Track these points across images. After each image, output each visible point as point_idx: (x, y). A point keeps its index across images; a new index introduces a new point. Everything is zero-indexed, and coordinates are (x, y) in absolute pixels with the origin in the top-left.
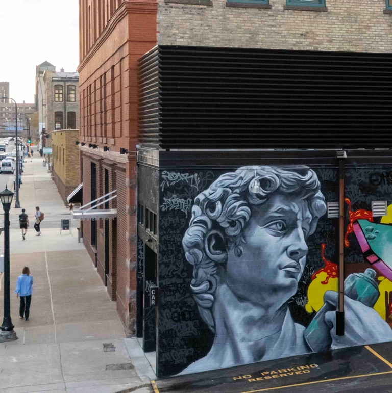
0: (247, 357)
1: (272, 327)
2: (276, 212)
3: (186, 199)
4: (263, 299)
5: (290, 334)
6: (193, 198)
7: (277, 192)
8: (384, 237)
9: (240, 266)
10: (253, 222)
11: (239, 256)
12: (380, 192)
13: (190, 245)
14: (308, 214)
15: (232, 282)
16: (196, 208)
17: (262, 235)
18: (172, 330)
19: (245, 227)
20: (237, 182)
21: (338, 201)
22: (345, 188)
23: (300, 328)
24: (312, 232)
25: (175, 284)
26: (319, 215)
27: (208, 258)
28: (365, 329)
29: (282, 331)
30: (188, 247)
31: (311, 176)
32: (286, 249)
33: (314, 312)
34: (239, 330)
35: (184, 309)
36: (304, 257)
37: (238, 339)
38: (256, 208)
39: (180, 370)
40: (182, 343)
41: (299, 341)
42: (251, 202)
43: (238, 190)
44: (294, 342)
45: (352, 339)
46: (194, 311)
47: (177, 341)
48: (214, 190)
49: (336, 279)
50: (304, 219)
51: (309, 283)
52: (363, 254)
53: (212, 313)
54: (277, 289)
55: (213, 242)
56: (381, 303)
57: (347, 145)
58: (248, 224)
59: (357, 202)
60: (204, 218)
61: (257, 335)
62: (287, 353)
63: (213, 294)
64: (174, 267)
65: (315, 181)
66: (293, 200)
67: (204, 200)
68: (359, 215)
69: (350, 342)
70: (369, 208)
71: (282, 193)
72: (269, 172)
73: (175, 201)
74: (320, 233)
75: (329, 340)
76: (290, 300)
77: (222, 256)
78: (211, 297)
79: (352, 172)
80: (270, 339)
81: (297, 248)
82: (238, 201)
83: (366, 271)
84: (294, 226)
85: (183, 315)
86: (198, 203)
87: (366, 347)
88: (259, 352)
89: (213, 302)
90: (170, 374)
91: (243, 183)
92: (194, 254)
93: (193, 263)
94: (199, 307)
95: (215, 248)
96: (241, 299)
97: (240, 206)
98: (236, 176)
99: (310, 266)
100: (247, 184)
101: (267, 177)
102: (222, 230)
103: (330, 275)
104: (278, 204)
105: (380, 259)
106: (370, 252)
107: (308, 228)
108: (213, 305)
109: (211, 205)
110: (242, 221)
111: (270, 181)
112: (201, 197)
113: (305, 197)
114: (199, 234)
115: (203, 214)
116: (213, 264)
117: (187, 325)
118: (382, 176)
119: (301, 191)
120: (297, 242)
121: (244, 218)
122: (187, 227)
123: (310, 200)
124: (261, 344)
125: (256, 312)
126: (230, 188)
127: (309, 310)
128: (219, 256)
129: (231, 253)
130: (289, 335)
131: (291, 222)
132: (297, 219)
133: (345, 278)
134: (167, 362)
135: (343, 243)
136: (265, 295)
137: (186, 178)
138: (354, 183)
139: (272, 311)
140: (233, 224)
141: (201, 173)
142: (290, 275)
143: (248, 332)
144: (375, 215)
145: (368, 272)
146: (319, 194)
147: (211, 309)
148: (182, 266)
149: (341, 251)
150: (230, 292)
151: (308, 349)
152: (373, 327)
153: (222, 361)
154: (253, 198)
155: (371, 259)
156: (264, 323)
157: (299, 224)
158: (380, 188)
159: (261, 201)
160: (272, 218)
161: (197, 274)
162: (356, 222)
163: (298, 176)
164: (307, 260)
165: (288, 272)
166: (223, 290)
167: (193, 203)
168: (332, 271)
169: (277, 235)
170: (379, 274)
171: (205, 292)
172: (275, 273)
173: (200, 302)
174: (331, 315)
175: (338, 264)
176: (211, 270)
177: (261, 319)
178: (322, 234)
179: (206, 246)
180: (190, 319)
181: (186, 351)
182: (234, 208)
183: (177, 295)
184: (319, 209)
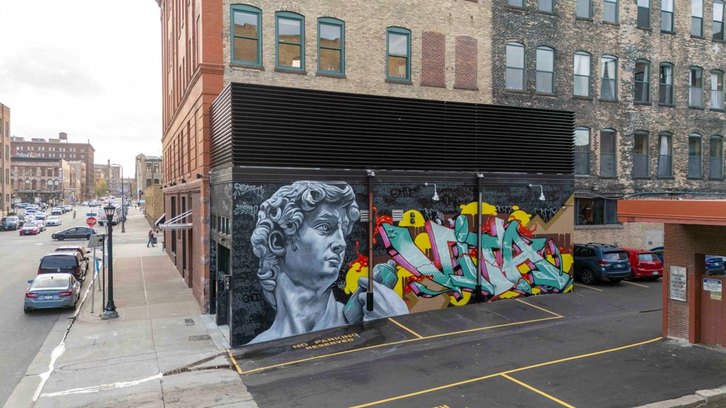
0: (301, 329)
1: (319, 306)
2: (323, 217)
3: (253, 206)
4: (313, 284)
5: (334, 309)
6: (259, 205)
7: (323, 201)
8: (401, 236)
9: (295, 258)
10: (306, 224)
11: (295, 251)
12: (398, 203)
13: (257, 242)
14: (346, 219)
15: (289, 271)
16: (261, 213)
17: (312, 235)
18: (243, 309)
19: (299, 228)
20: (292, 194)
21: (368, 209)
22: (373, 200)
23: (340, 305)
24: (349, 233)
25: (246, 273)
26: (355, 219)
27: (271, 252)
28: (388, 305)
29: (328, 308)
30: (256, 244)
31: (348, 190)
32: (330, 245)
33: (351, 293)
34: (295, 308)
35: (253, 292)
36: (344, 252)
37: (294, 315)
38: (308, 214)
39: (250, 341)
40: (251, 319)
41: (340, 315)
42: (304, 208)
43: (293, 200)
44: (336, 317)
45: (378, 313)
46: (260, 294)
47: (247, 317)
48: (276, 199)
49: (367, 268)
50: (344, 222)
51: (347, 271)
52: (387, 249)
53: (274, 295)
54: (323, 276)
55: (275, 240)
56: (399, 286)
57: (375, 166)
58: (301, 226)
59: (382, 210)
60: (268, 221)
61: (308, 311)
62: (331, 325)
63: (275, 280)
64: (244, 260)
65: (351, 194)
66: (335, 208)
67: (268, 207)
68: (383, 220)
69: (377, 316)
70: (390, 215)
72: (317, 186)
73: (245, 207)
74: (355, 233)
75: (362, 314)
76: (333, 284)
77: (282, 251)
78: (273, 282)
79: (378, 187)
80: (318, 314)
81: (338, 245)
82: (294, 208)
83: (389, 262)
84: (336, 228)
85: (252, 297)
86: (263, 209)
87: (390, 319)
88: (310, 325)
89: (275, 287)
90: (242, 344)
91: (297, 194)
92: (260, 249)
93: (259, 256)
94: (264, 292)
95: (277, 244)
96: (297, 284)
97: (295, 212)
98: (292, 189)
99: (348, 258)
100: (301, 195)
101: (316, 190)
102: (282, 230)
103: (362, 265)
104: (324, 211)
105: (398, 253)
106: (391, 248)
107: (346, 229)
108: (275, 289)
109: (273, 211)
110: (297, 223)
111: (318, 193)
112: (265, 204)
113: (344, 206)
114: (264, 233)
115: (267, 217)
116: (274, 257)
117: (255, 305)
118: (400, 191)
119: (341, 201)
120: (338, 240)
121: (298, 221)
122: (254, 228)
123: (347, 208)
124: (312, 318)
125: (307, 294)
126: (288, 198)
127: (347, 292)
128: (280, 251)
129: (289, 248)
130: (333, 311)
131: (333, 225)
132: (338, 223)
133: (373, 267)
134: (239, 334)
135: (372, 241)
136: (315, 281)
137: (253, 189)
138: (380, 196)
139: (320, 293)
140: (290, 226)
141: (265, 186)
142: (333, 265)
143: (302, 309)
144: (395, 220)
145: (390, 263)
146: (355, 203)
147: (273, 292)
148: (250, 259)
149: (371, 247)
150: (287, 279)
151: (346, 321)
152: (394, 303)
153: (282, 332)
154: (304, 206)
155: (392, 253)
156: (314, 302)
157: (340, 226)
158: (398, 200)
159: (311, 208)
160: (320, 222)
161: (262, 265)
162: (381, 225)
163: (338, 189)
164: (346, 253)
165: (332, 263)
166: (283, 277)
167: (259, 209)
168: (364, 262)
169: (324, 234)
170: (398, 264)
171: (269, 279)
172: (322, 264)
173: (264, 286)
174: (363, 295)
175: (369, 257)
176: (273, 262)
177: (310, 299)
178: (356, 234)
179: (270, 242)
180: (257, 300)
181: (255, 325)
182: (291, 213)
183: (247, 281)
184: (355, 214)
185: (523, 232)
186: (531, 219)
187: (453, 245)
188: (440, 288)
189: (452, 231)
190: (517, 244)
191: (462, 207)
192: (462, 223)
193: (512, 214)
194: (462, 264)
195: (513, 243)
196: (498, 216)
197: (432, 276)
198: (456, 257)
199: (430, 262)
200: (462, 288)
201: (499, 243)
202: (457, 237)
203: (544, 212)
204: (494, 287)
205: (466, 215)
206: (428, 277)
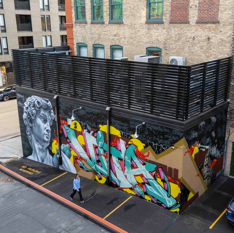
0: (40, 160)
2: (42, 114)
3: (22, 104)
4: (42, 143)
8: (71, 133)
9: (35, 130)
10: (37, 116)
11: (35, 126)
15: (34, 134)
16: (24, 107)
19: (35, 117)
20: (32, 101)
23: (51, 157)
24: (51, 125)
26: (53, 119)
27: (29, 125)
29: (47, 156)
30: (24, 119)
31: (49, 103)
32: (46, 128)
36: (50, 133)
37: (38, 154)
38: (37, 111)
39: (27, 157)
41: (51, 161)
43: (32, 104)
45: (64, 167)
48: (28, 102)
50: (49, 119)
51: (52, 143)
54: (44, 141)
55: (29, 120)
56: (72, 158)
59: (63, 117)
60: (26, 111)
66: (46, 111)
68: (64, 122)
69: (64, 169)
70: (66, 121)
71: (43, 108)
72: (39, 99)
73: (20, 103)
75: (59, 165)
76: (48, 146)
78: (31, 137)
81: (48, 129)
82: (33, 108)
88: (42, 160)
89: (31, 139)
92: (26, 122)
93: (26, 125)
95: (30, 122)
96: (37, 141)
98: (32, 99)
99: (52, 137)
101: (39, 101)
102: (31, 116)
103: (57, 142)
104: (42, 112)
105: (70, 142)
106: (67, 138)
107: (50, 122)
113: (49, 111)
114: (26, 116)
116: (30, 127)
118: (70, 109)
119: (47, 109)
120: (48, 127)
121: (35, 114)
122: (23, 113)
123: (50, 113)
124: (43, 158)
125: (41, 147)
128: (31, 125)
129: (33, 125)
132: (47, 119)
137: (21, 97)
138: (61, 109)
139: (44, 148)
140: (33, 115)
141: (24, 96)
142: (47, 138)
146: (52, 111)
147: (31, 141)
151: (54, 165)
152: (70, 166)
153: (35, 158)
154: (36, 108)
155: (68, 140)
157: (48, 120)
158: (69, 114)
161: (27, 129)
162: (63, 125)
163: (46, 102)
165: (47, 136)
166: (33, 136)
167: (24, 105)
169: (43, 122)
170: (71, 147)
171: (29, 135)
172: (44, 136)
173: (28, 138)
174: (58, 156)
177: (42, 150)
178: (54, 126)
180: (27, 142)
184: (53, 116)
185: (138, 154)
186: (145, 147)
187: (96, 147)
188: (90, 168)
189: (95, 139)
190: (135, 161)
191: (100, 126)
192: (100, 136)
193: (131, 140)
194: (101, 160)
195: (132, 159)
196: (121, 138)
197: (86, 160)
198: (97, 155)
199: (85, 152)
200: (101, 174)
201: (122, 156)
202: (98, 143)
203: (155, 146)
204: (119, 182)
205: (102, 132)
206: (84, 160)
